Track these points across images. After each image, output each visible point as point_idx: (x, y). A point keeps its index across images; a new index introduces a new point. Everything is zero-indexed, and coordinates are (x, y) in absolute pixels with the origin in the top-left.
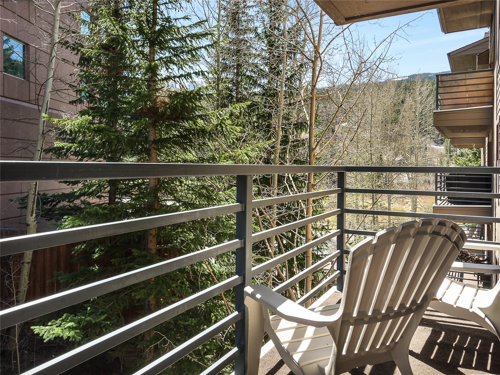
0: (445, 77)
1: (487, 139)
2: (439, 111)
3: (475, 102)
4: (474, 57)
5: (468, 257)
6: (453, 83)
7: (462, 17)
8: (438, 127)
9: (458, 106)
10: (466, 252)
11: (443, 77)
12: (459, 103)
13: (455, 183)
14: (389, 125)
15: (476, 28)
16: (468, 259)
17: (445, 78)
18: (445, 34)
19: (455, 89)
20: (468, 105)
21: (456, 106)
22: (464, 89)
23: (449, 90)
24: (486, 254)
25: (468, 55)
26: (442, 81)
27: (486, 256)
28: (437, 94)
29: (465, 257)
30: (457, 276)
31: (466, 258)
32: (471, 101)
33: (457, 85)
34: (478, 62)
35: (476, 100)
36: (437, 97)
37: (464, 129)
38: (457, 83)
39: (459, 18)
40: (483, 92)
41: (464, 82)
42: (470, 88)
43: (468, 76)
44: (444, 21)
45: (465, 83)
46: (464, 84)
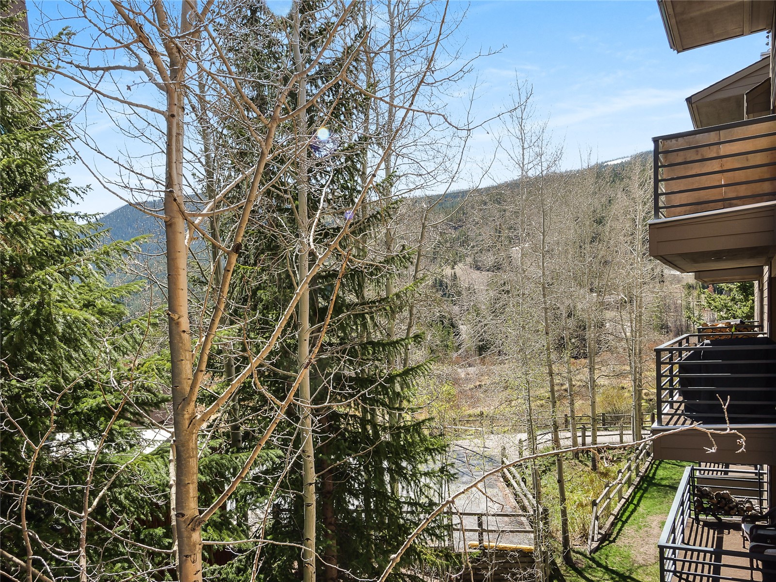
0: (674, 141)
1: (766, 269)
2: (663, 220)
3: (742, 194)
4: (738, 100)
5: (731, 505)
6: (691, 155)
7: (710, 9)
8: (661, 256)
9: (703, 206)
10: (726, 495)
11: (669, 141)
12: (705, 199)
13: (700, 378)
14: (587, 246)
15: (742, 35)
16: (732, 509)
17: (673, 145)
18: (678, 52)
19: (696, 169)
20: (727, 202)
21: (699, 207)
22: (715, 166)
23: (681, 171)
24: (766, 488)
25: (728, 99)
26: (666, 152)
27: (766, 493)
28: (657, 182)
29: (726, 505)
30: (706, 573)
31: (726, 508)
32: (731, 193)
33: (699, 157)
34: (747, 107)
35: (743, 191)
36: (656, 187)
37: (719, 255)
38: (699, 155)
39: (704, 11)
40: (758, 169)
41: (715, 150)
42: (729, 164)
43: (724, 135)
44: (673, 21)
45: (718, 153)
46: (715, 155)
